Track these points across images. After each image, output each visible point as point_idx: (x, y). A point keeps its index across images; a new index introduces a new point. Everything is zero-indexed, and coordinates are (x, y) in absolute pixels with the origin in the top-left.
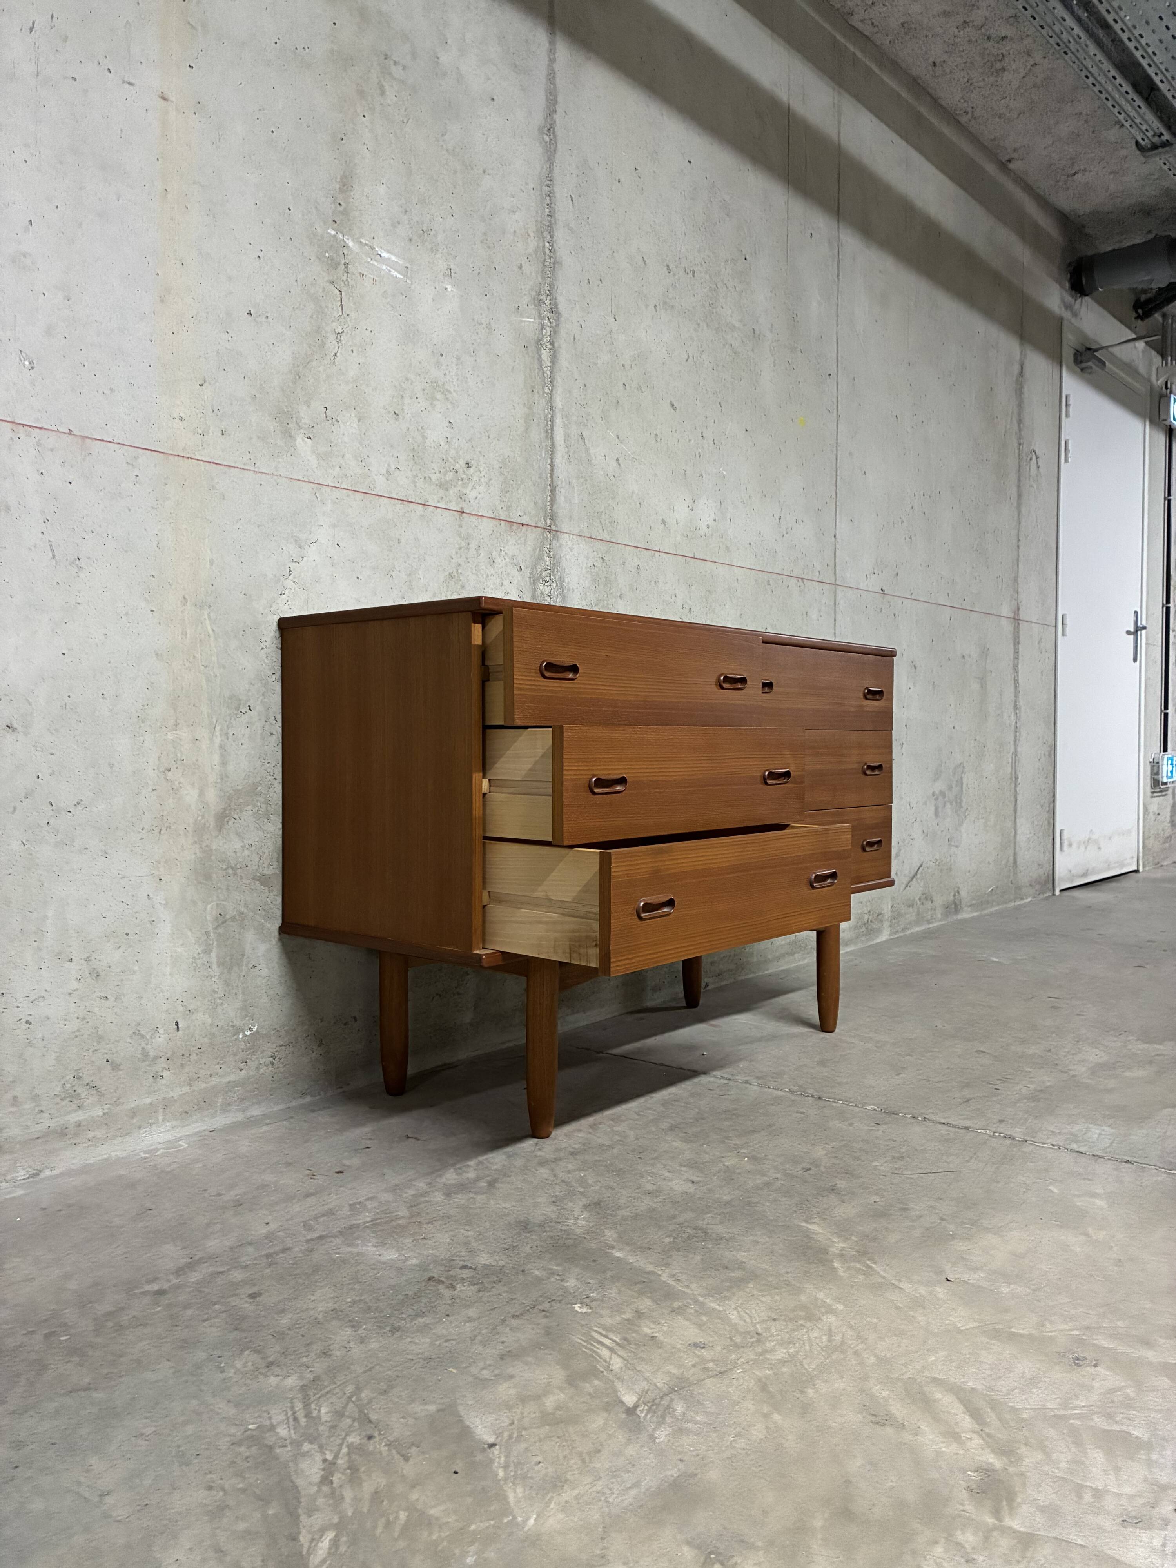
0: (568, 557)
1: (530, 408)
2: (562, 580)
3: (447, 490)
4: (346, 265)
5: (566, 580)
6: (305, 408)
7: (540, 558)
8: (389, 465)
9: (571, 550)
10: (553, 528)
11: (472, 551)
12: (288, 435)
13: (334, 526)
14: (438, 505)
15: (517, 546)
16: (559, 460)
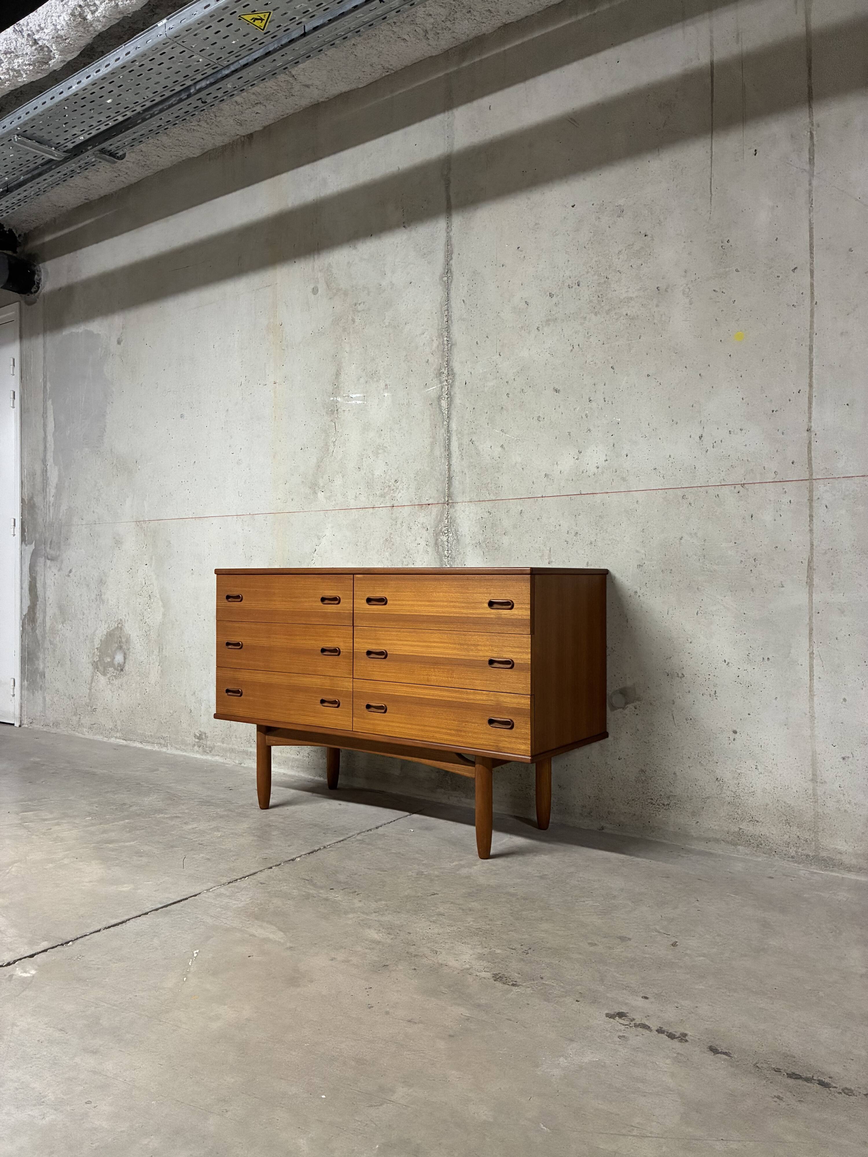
0: (461, 517)
1: (434, 438)
2: (456, 531)
3: (385, 497)
4: (337, 410)
5: (460, 530)
6: (321, 479)
7: (441, 521)
8: (356, 493)
9: (464, 511)
10: (450, 501)
11: (399, 525)
12: (315, 493)
13: (332, 527)
14: (381, 506)
15: (426, 517)
16: (454, 461)
